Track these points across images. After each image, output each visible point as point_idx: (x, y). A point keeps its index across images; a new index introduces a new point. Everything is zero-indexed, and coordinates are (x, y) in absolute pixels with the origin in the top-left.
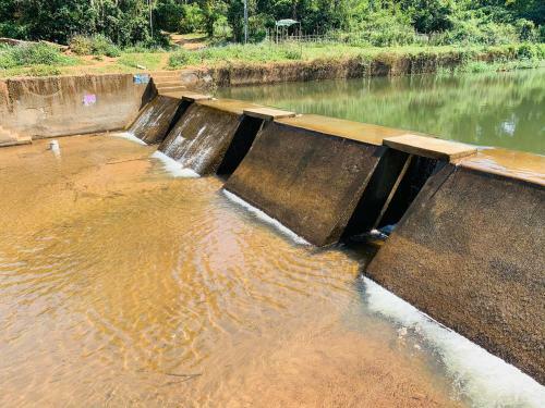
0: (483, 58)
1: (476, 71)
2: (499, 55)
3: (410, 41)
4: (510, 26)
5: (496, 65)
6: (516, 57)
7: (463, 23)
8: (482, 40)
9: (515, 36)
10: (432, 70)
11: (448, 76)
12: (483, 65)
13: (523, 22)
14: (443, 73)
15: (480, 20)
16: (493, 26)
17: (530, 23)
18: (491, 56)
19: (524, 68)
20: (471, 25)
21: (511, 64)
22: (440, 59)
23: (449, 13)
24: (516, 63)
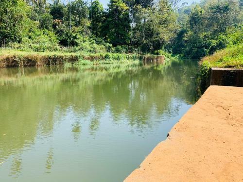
0: (89, 59)
1: (84, 64)
2: (96, 57)
3: (56, 50)
4: (103, 46)
5: (95, 62)
6: (104, 59)
7: (82, 43)
8: (90, 51)
9: (105, 50)
10: (62, 64)
11: (70, 66)
12: (88, 62)
13: (108, 44)
14: (68, 65)
15: (90, 43)
16: (95, 45)
17: (111, 45)
18: (92, 58)
19: (107, 63)
20: (86, 45)
21: (101, 61)
22: (66, 58)
23: (76, 38)
24: (103, 61)
